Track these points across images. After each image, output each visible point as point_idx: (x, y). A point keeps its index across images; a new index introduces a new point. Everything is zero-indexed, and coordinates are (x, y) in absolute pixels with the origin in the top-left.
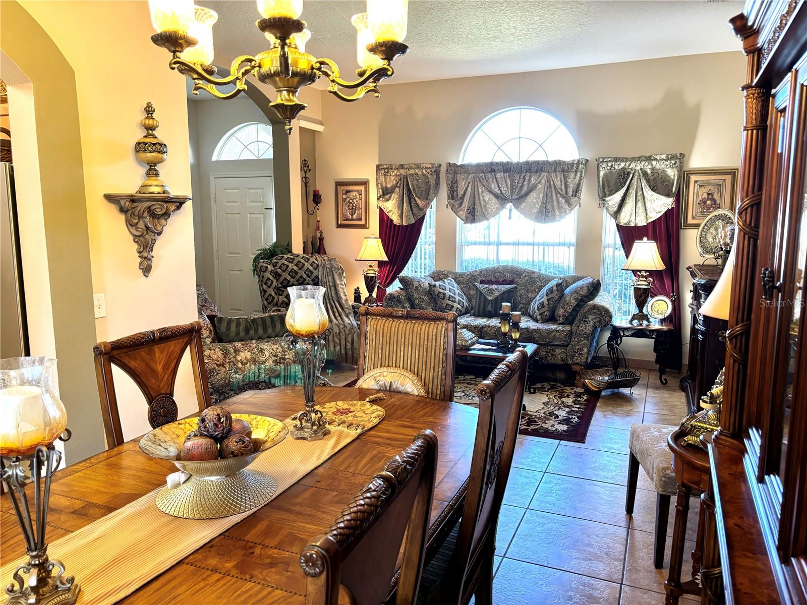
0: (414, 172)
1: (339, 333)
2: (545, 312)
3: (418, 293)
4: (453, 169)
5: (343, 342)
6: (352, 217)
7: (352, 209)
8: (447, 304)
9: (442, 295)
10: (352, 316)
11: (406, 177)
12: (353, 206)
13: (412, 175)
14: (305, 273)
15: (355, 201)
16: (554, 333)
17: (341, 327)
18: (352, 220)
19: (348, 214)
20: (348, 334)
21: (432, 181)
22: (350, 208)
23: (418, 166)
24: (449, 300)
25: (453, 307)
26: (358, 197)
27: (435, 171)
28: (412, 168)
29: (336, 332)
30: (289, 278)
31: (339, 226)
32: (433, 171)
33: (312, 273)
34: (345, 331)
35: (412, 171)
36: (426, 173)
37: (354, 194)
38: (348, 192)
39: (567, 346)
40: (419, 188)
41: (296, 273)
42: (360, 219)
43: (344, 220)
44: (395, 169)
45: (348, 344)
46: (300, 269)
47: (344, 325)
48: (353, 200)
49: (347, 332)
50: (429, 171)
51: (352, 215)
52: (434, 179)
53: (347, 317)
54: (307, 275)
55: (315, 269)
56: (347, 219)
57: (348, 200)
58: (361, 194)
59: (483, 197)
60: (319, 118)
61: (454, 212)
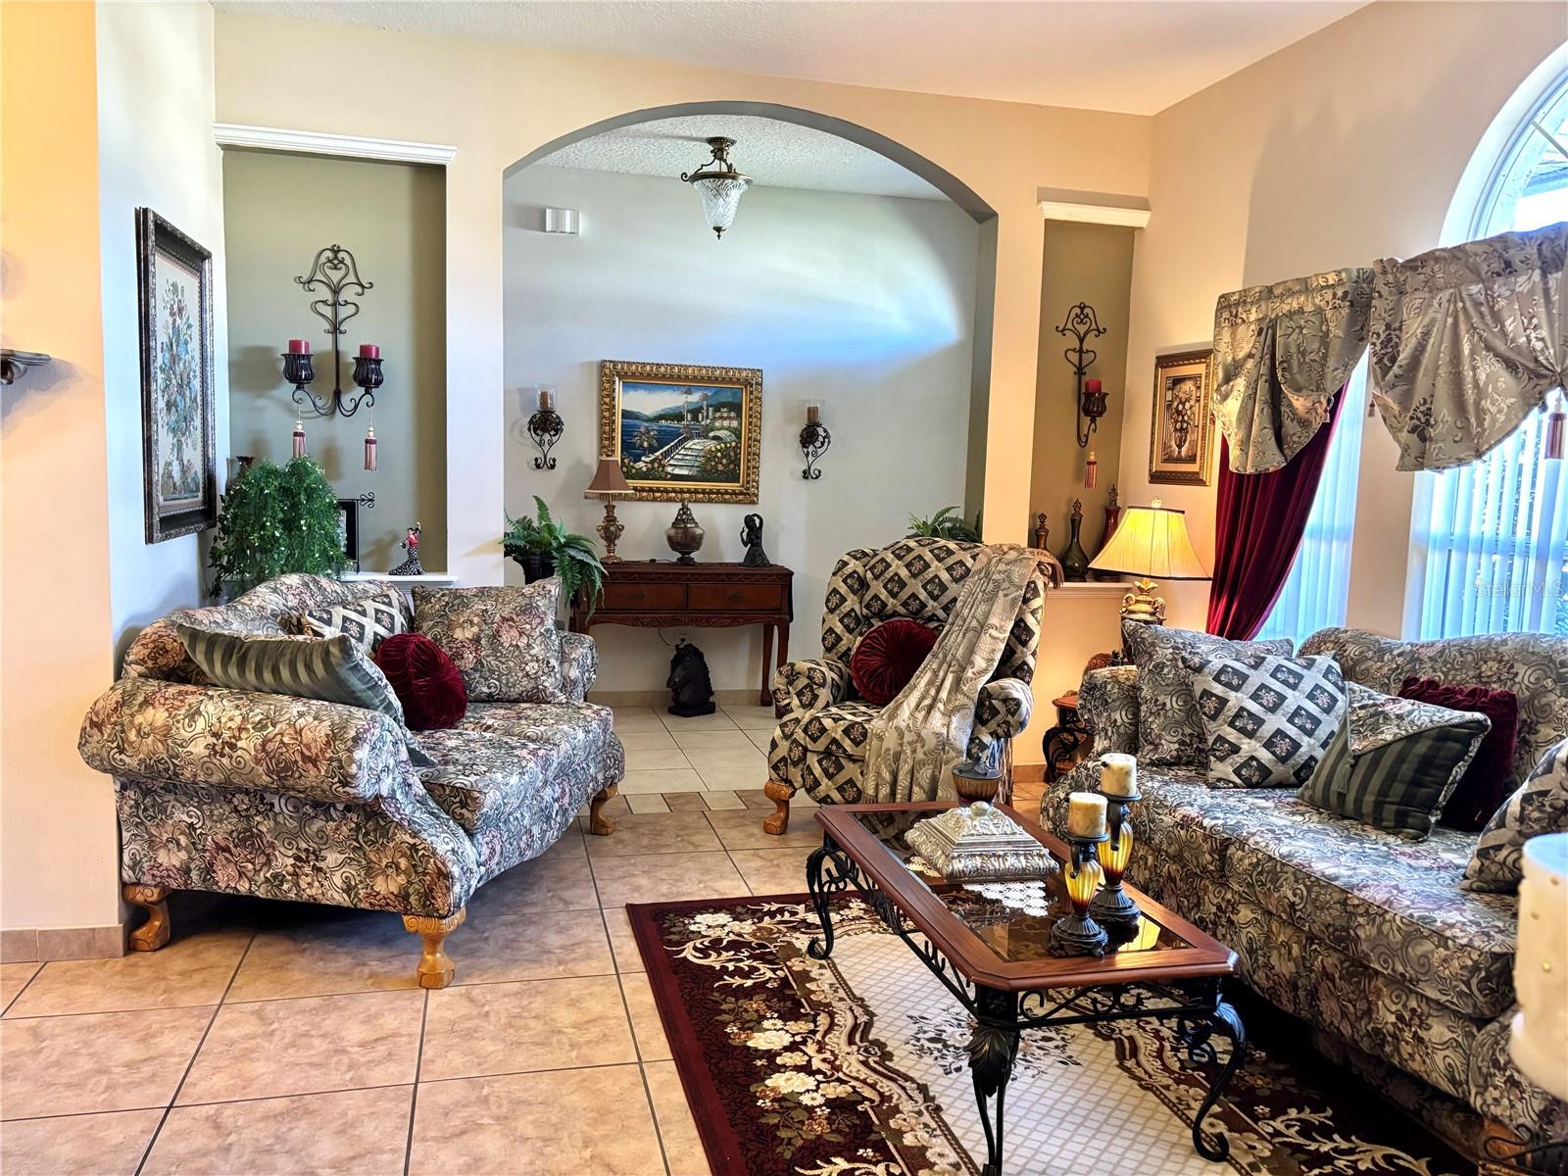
0: (1295, 306)
1: (897, 756)
2: (1499, 848)
3: (1155, 685)
4: (1390, 278)
5: (903, 781)
6: (1180, 453)
7: (1182, 429)
8: (1220, 739)
9: (1211, 705)
10: (964, 717)
11: (1273, 325)
12: (1183, 421)
13: (1290, 315)
14: (924, 587)
15: (1187, 406)
16: (1428, 946)
17: (908, 737)
18: (1179, 460)
19: (1173, 443)
20: (922, 763)
21: (1337, 331)
22: (1178, 425)
23: (1305, 286)
24: (1232, 724)
25: (1235, 749)
26: (1194, 397)
27: (1346, 294)
28: (1291, 293)
29: (888, 750)
30: (884, 595)
31: (1157, 478)
32: (1340, 293)
33: (943, 588)
34: (914, 751)
35: (1294, 304)
36: (1323, 304)
37: (1188, 386)
38: (1178, 381)
39: (1482, 1022)
40: (1304, 354)
41: (902, 584)
42: (1192, 459)
43: (1165, 461)
44: (1252, 303)
45: (916, 789)
46: (914, 576)
47: (919, 735)
48: (1184, 404)
49: (920, 755)
50: (1329, 295)
51: (1180, 446)
52: (1344, 322)
53: (948, 714)
54: (930, 594)
55: (956, 580)
56: (1169, 459)
57: (1175, 404)
58: (1199, 388)
59: (1474, 369)
60: (1141, 192)
61: (1391, 427)
